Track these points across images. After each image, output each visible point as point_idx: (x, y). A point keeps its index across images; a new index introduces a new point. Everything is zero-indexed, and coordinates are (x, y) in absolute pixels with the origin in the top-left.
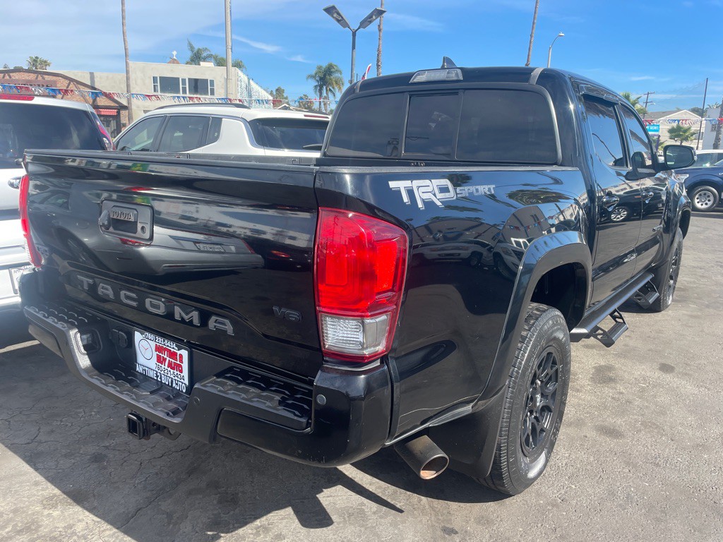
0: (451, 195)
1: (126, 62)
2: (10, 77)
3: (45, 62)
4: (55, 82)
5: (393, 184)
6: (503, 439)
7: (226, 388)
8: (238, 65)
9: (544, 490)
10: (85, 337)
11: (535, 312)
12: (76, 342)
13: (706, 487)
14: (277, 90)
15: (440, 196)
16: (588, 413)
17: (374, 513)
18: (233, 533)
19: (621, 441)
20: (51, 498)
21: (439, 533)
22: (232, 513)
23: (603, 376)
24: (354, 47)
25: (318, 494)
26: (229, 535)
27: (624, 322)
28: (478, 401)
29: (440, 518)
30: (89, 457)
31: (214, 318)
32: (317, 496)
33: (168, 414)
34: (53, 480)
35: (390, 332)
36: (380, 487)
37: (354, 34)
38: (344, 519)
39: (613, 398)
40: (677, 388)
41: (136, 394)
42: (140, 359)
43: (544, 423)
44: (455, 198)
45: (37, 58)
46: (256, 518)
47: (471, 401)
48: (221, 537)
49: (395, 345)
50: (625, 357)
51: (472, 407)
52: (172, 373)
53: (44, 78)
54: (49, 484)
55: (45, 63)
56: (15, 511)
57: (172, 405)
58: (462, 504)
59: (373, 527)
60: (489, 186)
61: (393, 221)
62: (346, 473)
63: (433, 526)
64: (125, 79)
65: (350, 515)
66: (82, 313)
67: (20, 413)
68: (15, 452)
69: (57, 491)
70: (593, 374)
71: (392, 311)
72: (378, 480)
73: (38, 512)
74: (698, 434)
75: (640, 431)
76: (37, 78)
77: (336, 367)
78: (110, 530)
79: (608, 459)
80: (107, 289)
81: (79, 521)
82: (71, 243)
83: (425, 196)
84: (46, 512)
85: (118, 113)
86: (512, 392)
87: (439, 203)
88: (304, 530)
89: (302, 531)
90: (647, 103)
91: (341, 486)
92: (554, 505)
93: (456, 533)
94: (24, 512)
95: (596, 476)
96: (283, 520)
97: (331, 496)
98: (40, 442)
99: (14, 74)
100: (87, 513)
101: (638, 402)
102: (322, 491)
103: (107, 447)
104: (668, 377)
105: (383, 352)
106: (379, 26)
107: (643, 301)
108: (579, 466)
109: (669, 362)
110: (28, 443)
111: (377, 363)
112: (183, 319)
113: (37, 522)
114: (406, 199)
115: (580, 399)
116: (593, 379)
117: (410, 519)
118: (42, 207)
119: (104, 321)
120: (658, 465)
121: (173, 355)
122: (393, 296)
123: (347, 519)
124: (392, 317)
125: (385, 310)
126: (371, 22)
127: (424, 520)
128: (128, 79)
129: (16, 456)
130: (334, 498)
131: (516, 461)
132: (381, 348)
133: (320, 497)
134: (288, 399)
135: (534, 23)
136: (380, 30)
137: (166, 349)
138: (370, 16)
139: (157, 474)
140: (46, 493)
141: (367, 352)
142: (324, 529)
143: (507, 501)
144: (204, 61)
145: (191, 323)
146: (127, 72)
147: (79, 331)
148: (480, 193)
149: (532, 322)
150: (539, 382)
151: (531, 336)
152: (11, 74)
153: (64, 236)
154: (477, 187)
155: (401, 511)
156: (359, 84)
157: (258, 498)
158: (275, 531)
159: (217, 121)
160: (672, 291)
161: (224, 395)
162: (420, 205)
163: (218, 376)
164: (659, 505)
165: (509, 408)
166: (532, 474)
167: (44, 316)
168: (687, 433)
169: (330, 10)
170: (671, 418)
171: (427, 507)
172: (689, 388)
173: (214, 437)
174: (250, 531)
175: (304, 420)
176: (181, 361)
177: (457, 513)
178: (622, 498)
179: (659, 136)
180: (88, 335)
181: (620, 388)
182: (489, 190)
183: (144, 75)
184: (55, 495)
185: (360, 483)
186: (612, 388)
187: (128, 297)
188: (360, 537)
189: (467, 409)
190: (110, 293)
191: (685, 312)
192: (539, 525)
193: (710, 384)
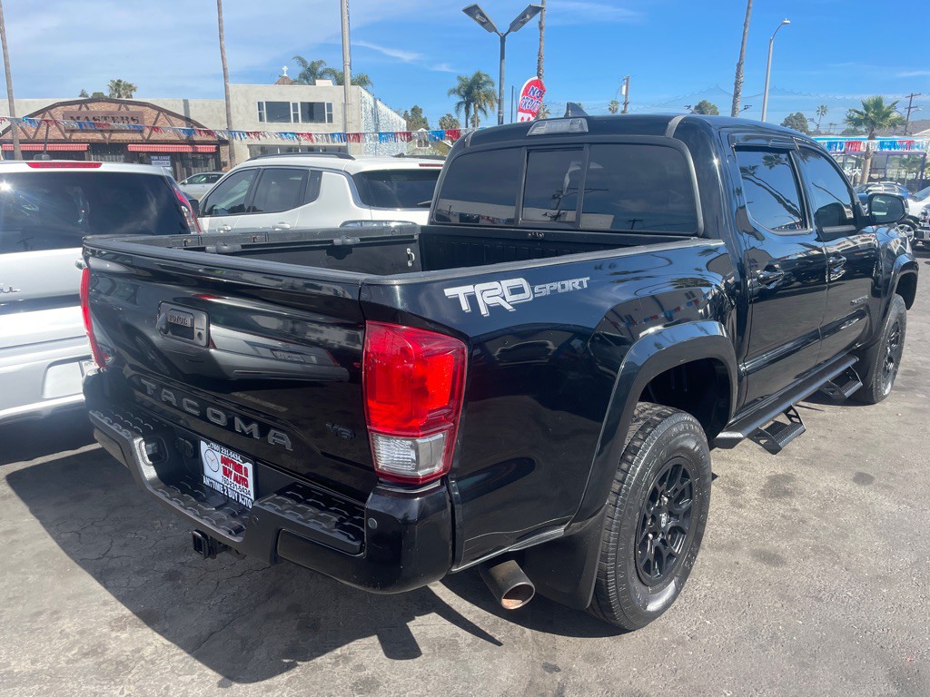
0: (527, 296)
1: (225, 85)
2: (88, 109)
3: (130, 86)
4: (141, 113)
5: (449, 292)
6: (610, 566)
7: (284, 507)
8: (361, 81)
9: (671, 625)
10: (149, 446)
11: (655, 418)
12: (141, 452)
13: (875, 629)
14: (413, 110)
15: (510, 298)
16: (746, 534)
17: (468, 645)
18: (310, 662)
19: (781, 569)
20: (119, 619)
21: (539, 669)
22: (311, 640)
23: (778, 488)
24: (502, 57)
25: (408, 621)
26: (306, 663)
27: (801, 423)
28: (571, 523)
29: (544, 653)
30: (162, 574)
31: (272, 431)
32: (408, 624)
33: (230, 533)
34: (124, 599)
35: (448, 451)
36: (479, 617)
37: (503, 40)
38: (434, 650)
39: (783, 516)
40: (871, 504)
41: (200, 510)
42: (208, 471)
43: (675, 548)
44: (531, 299)
45: (120, 81)
46: (337, 647)
47: (564, 523)
48: (297, 665)
49: (456, 465)
50: (812, 464)
51: (565, 530)
52: (238, 487)
53: (128, 109)
54: (119, 603)
55: (130, 88)
56: (82, 633)
57: (236, 523)
58: (571, 639)
59: (465, 661)
60: (581, 280)
61: (448, 332)
62: (444, 599)
63: (533, 662)
64: (225, 106)
65: (441, 647)
66: (148, 419)
67: (92, 524)
68: (85, 568)
69: (127, 612)
70: (765, 486)
71: (449, 429)
72: (478, 608)
73: (106, 635)
74: (882, 563)
75: (809, 557)
76: (119, 109)
77: (389, 489)
78: (181, 654)
79: (759, 591)
80: (169, 395)
81: (148, 644)
82: (138, 339)
83: (491, 301)
84: (114, 634)
85: (218, 149)
86: (620, 513)
87: (508, 307)
88: (388, 661)
89: (385, 663)
90: (910, 108)
91: (434, 614)
92: (681, 642)
93: (559, 670)
94: (91, 634)
95: (739, 611)
96: (367, 651)
97: (423, 625)
98: (112, 558)
99: (92, 105)
100: (157, 636)
101: (815, 521)
102: (414, 619)
103: (182, 564)
104: (862, 490)
105: (440, 473)
106: (540, 23)
107: (837, 393)
108: (720, 598)
109: (868, 471)
110: (100, 558)
111: (437, 484)
112: (243, 430)
113: (104, 645)
114: (465, 306)
115: (741, 517)
116: (763, 493)
117: (509, 653)
118: (109, 299)
119: (170, 428)
120: (820, 600)
121: (238, 468)
122: (450, 413)
123: (437, 651)
124: (450, 435)
125: (439, 428)
126: (524, 23)
127: (524, 656)
128: (228, 106)
129: (84, 571)
130: (425, 627)
131: (628, 591)
132: (437, 468)
133: (410, 625)
134: (345, 521)
135: (748, 8)
136: (541, 28)
137: (232, 462)
138: (523, 16)
139: (234, 594)
140: (114, 614)
141: (420, 473)
142: (410, 661)
143: (625, 636)
144: (321, 78)
145: (251, 435)
146: (227, 98)
147: (144, 440)
148: (567, 289)
149: (649, 430)
150: (666, 499)
151: (646, 447)
152: (89, 105)
153: (131, 331)
154: (563, 282)
155: (499, 644)
156: (470, 136)
157: (341, 623)
158: (356, 661)
159: (316, 175)
160: (891, 377)
161: (280, 515)
162: (484, 311)
163: (279, 493)
164: (810, 648)
165: (616, 530)
166: (652, 607)
167: (109, 422)
168: (869, 561)
169: (472, 11)
170: (852, 542)
171: (530, 641)
172: (886, 504)
173: (275, 559)
174: (329, 661)
175: (357, 544)
176: (246, 475)
177: (564, 649)
178: (765, 637)
179: (925, 155)
180: (154, 444)
181: (796, 503)
182: (581, 283)
183: (246, 101)
184: (124, 616)
185: (457, 610)
186: (786, 504)
187: (190, 405)
188: (449, 671)
189: (559, 532)
190: (172, 399)
191: (907, 404)
192: (658, 665)
193: (916, 499)
